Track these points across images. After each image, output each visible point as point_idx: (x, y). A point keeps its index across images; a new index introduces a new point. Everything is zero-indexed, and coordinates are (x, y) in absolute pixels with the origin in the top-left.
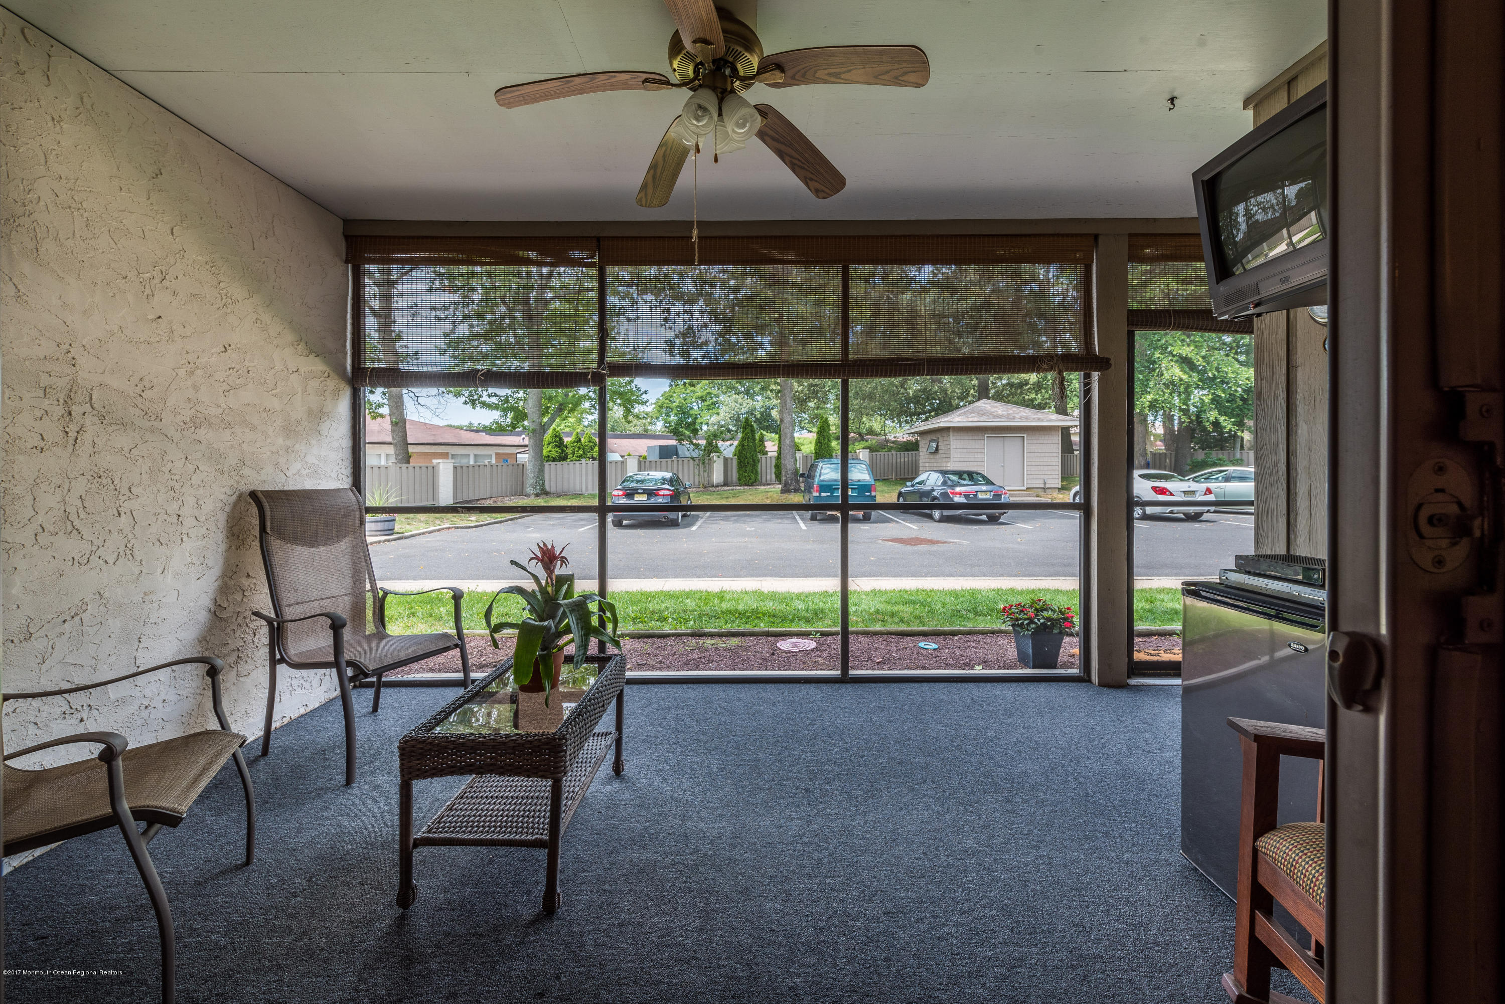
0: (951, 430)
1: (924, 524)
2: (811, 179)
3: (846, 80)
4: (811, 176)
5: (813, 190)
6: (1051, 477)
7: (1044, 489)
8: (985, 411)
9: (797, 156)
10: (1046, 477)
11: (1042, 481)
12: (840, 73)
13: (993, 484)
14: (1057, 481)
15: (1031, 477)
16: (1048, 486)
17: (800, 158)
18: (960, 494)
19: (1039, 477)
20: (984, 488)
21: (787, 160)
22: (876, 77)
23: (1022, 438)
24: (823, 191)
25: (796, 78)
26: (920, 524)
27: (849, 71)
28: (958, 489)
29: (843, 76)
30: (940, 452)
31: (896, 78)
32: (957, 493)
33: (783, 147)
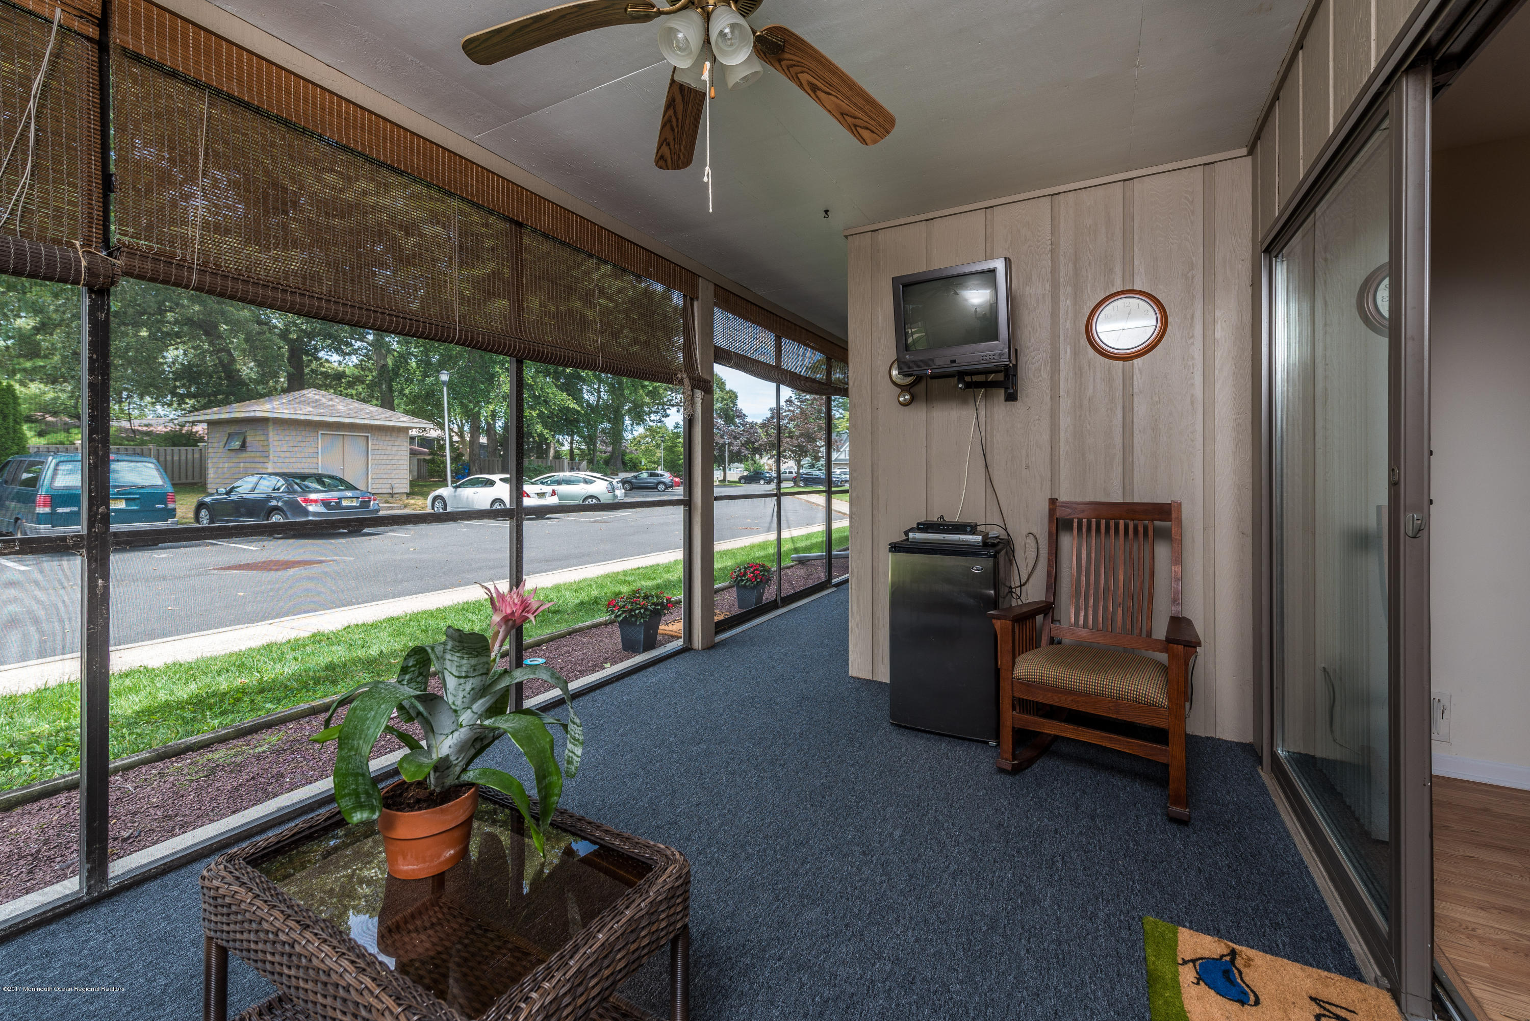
0: (270, 424)
1: (266, 543)
2: (668, 144)
3: (817, 97)
4: (672, 143)
5: (659, 154)
6: (398, 481)
7: (392, 494)
8: (317, 404)
9: (680, 117)
10: (393, 482)
11: (389, 486)
12: (819, 89)
13: (356, 489)
14: (405, 486)
15: (377, 481)
16: (395, 491)
17: (680, 120)
18: (316, 501)
19: (386, 481)
20: (349, 494)
21: (668, 114)
22: (842, 114)
23: (364, 439)
24: (666, 161)
25: (783, 63)
26: (261, 544)
27: (829, 94)
28: (313, 496)
29: (819, 93)
30: (249, 449)
31: (856, 126)
32: (312, 501)
33: (678, 100)
